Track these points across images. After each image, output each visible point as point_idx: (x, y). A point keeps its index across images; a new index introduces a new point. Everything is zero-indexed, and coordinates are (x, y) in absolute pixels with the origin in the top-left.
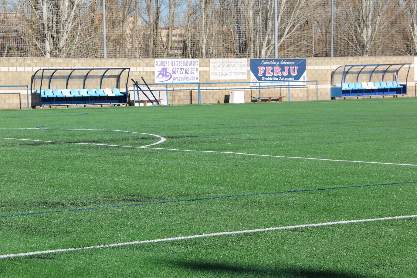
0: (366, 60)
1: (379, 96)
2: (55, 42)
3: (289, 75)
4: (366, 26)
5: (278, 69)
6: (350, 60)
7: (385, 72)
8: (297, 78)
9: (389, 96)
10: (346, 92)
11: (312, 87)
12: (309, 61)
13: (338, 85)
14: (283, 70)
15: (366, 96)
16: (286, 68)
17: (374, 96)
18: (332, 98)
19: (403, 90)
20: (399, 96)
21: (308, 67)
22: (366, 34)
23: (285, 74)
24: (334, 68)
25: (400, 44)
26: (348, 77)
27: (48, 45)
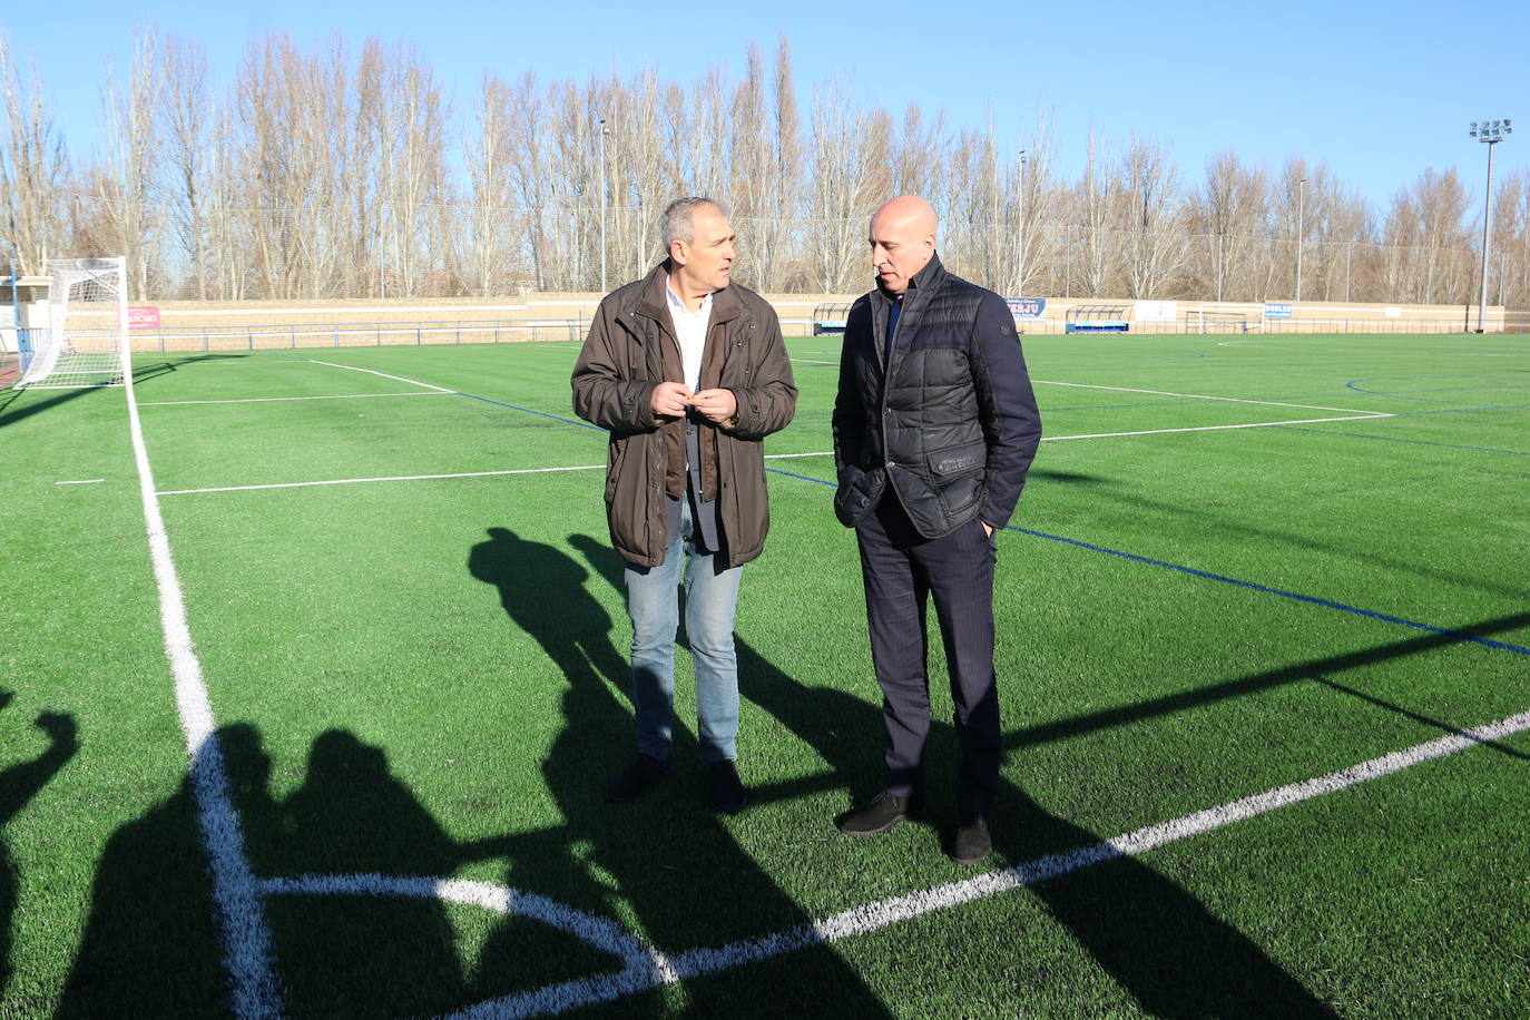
0: (1095, 301)
1: (1106, 332)
2: (834, 280)
3: (1031, 312)
4: (1096, 272)
5: (1021, 307)
6: (1083, 301)
7: (1111, 312)
8: (1037, 315)
9: (1114, 332)
10: (1078, 328)
11: (1051, 322)
12: (1047, 300)
13: (1072, 322)
14: (1025, 307)
15: (1095, 332)
16: (1029, 306)
17: (1101, 332)
18: (1067, 333)
19: (1126, 328)
20: (1123, 332)
21: (1046, 306)
22: (1096, 280)
23: (1027, 311)
24: (1068, 307)
25: (1124, 289)
26: (1080, 315)
27: (828, 284)
